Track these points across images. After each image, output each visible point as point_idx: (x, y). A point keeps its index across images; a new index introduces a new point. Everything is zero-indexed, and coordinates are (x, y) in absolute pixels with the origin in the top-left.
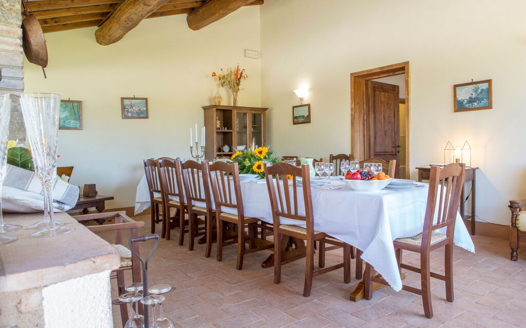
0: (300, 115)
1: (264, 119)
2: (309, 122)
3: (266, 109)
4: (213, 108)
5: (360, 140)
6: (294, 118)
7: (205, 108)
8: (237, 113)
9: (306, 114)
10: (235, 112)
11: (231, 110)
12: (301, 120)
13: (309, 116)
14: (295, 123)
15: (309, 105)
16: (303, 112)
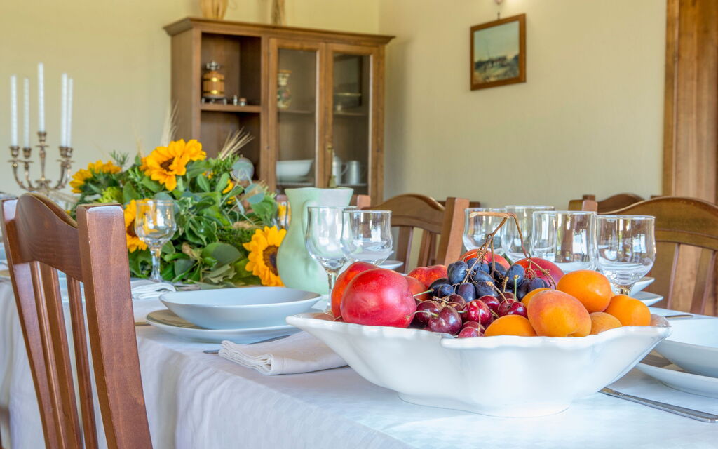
0: (495, 55)
1: (377, 72)
2: (520, 78)
3: (386, 39)
4: (190, 28)
5: (699, 142)
6: (476, 66)
7: (176, 31)
8: (280, 50)
9: (512, 53)
10: (270, 47)
11: (259, 39)
12: (495, 73)
13: (521, 59)
14: (476, 86)
15: (521, 20)
16: (502, 44)
